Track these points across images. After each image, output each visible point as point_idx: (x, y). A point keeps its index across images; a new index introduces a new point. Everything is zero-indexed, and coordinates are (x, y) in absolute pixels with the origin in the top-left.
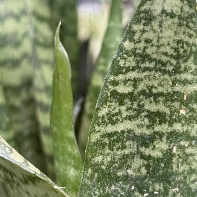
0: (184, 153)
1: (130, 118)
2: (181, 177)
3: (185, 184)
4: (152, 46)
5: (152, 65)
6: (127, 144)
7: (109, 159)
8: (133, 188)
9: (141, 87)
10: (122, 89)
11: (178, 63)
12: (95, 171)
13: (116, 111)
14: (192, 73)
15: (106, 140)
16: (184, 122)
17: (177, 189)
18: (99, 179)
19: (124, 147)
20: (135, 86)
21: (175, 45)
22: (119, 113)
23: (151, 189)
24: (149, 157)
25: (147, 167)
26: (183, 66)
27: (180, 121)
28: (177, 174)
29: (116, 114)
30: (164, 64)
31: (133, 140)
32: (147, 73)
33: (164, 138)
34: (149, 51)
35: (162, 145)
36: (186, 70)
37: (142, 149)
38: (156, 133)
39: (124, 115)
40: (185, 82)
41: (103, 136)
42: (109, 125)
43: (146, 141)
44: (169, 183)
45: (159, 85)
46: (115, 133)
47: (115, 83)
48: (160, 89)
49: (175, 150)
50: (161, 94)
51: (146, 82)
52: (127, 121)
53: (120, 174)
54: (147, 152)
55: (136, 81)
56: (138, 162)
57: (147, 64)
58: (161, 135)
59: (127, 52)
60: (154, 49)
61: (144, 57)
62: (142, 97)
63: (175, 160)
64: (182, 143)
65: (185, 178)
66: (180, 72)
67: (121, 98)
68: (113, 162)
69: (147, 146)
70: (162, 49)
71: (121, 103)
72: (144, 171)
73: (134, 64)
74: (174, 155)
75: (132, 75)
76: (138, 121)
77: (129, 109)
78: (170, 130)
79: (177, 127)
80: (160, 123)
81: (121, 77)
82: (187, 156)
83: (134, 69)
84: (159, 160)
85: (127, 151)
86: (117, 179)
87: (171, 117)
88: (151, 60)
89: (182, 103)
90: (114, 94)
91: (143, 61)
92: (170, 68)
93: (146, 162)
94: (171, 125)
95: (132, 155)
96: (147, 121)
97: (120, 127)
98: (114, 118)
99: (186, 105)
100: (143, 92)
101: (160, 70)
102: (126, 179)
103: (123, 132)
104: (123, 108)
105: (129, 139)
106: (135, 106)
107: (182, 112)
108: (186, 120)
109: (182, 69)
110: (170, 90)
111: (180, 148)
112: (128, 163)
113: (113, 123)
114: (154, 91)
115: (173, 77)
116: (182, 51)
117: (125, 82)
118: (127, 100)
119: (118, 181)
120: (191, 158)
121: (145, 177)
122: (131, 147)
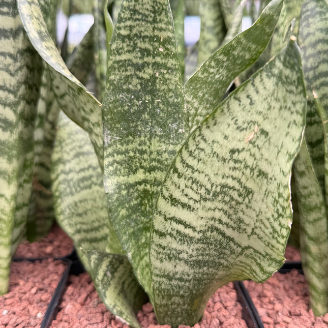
0: (164, 78)
1: (129, 51)
2: (162, 93)
3: (165, 98)
4: (139, 4)
5: (140, 17)
6: (129, 68)
7: (118, 77)
8: (133, 97)
9: (135, 31)
10: (124, 32)
11: (155, 16)
12: (111, 85)
13: (121, 46)
14: (165, 24)
15: (116, 65)
16: (162, 57)
17: (160, 100)
18: (113, 90)
19: (126, 70)
20: (131, 30)
21: (152, 4)
22: (122, 48)
23: (143, 99)
24: (142, 78)
25: (141, 84)
26: (158, 18)
27: (159, 56)
28: (159, 90)
29: (121, 49)
30: (147, 17)
31: (132, 66)
32: (137, 22)
33: (150, 66)
34: (137, 7)
35: (149, 71)
36: (161, 21)
37: (138, 73)
38: (146, 62)
39: (126, 49)
40: (161, 30)
41: (114, 62)
42: (117, 56)
43: (140, 68)
44: (155, 96)
45: (145, 30)
46: (121, 61)
47: (119, 28)
48: (146, 33)
49: (157, 75)
50: (146, 37)
51: (137, 28)
52: (127, 54)
53: (124, 87)
54: (141, 74)
55: (131, 28)
56: (135, 81)
57: (137, 16)
58: (148, 64)
59: (125, 8)
60: (140, 6)
61: (135, 11)
62: (135, 38)
63: (157, 81)
64: (162, 71)
65: (165, 94)
66: (157, 23)
67: (123, 38)
68: (120, 79)
69: (140, 71)
70: (145, 6)
71: (123, 41)
72: (139, 87)
73: (129, 16)
74: (157, 78)
75: (129, 23)
76: (134, 54)
77: (128, 45)
78: (153, 61)
79: (158, 59)
80: (147, 56)
81: (122, 24)
82: (166, 80)
83: (129, 19)
84: (148, 80)
85: (128, 73)
86: (123, 91)
87: (154, 52)
88: (139, 14)
89: (160, 43)
90: (119, 35)
91: (135, 14)
92: (150, 19)
93: (140, 81)
94: (154, 58)
95: (132, 76)
96: (139, 54)
97: (124, 57)
98: (120, 51)
99: (163, 45)
100: (136, 35)
101: (145, 20)
102: (128, 91)
103: (125, 60)
104: (125, 45)
105: (129, 65)
106: (132, 44)
107: (161, 50)
108: (164, 55)
109: (158, 20)
110: (152, 34)
111: (161, 73)
112: (130, 80)
113: (119, 54)
114: (142, 34)
115: (153, 26)
116: (157, 8)
117: (125, 27)
118: (126, 40)
119: (124, 92)
120: (168, 81)
121: (140, 91)
122: (131, 71)
